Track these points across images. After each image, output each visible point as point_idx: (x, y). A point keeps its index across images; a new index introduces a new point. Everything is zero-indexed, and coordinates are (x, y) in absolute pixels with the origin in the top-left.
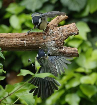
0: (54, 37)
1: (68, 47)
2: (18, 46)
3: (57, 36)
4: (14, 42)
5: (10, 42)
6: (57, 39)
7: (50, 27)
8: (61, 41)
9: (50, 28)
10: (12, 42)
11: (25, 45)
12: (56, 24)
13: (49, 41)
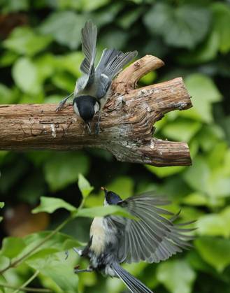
0: (127, 116)
1: (164, 141)
2: (35, 138)
3: (134, 113)
4: (23, 127)
5: (14, 127)
6: (135, 118)
7: (117, 89)
8: (146, 124)
9: (118, 91)
10: (19, 126)
11: (53, 134)
12: (133, 80)
13: (115, 125)
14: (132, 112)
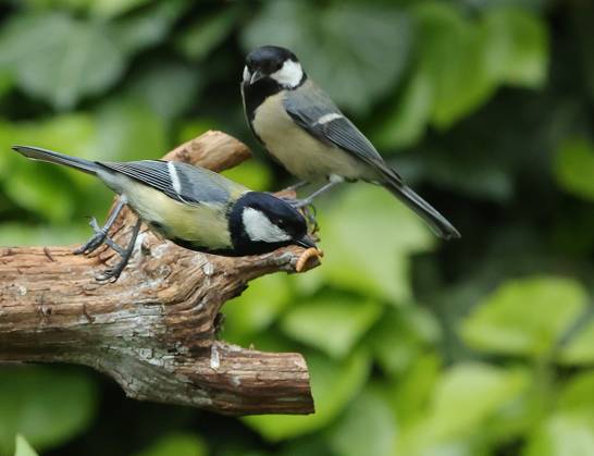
0: (154, 284)
1: (245, 352)
3: (173, 278)
6: (173, 290)
7: (130, 216)
8: (200, 306)
13: (124, 306)
14: (166, 274)
